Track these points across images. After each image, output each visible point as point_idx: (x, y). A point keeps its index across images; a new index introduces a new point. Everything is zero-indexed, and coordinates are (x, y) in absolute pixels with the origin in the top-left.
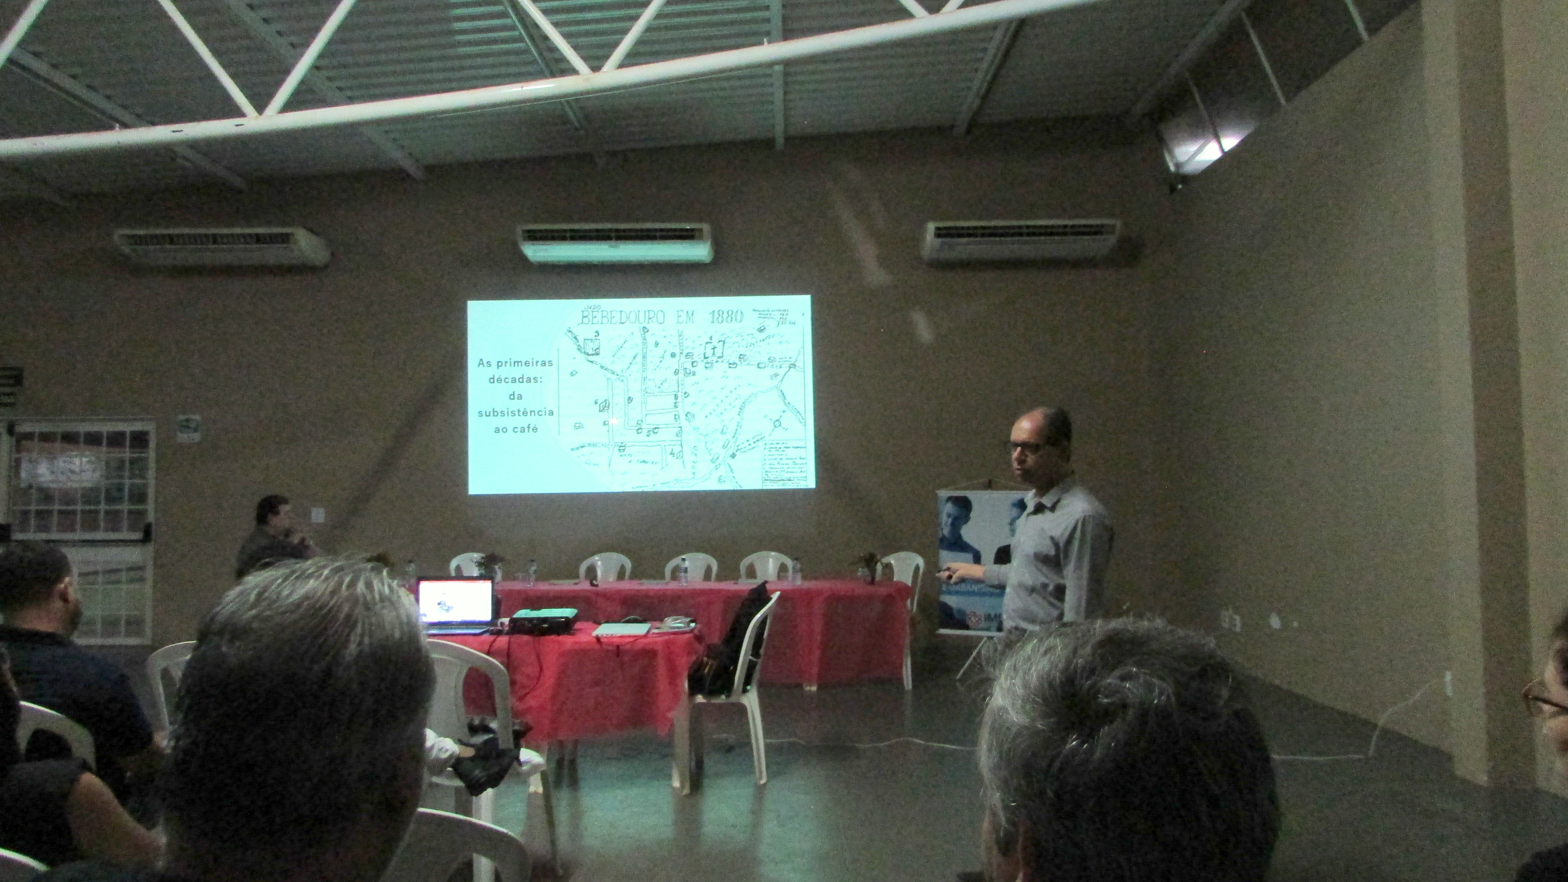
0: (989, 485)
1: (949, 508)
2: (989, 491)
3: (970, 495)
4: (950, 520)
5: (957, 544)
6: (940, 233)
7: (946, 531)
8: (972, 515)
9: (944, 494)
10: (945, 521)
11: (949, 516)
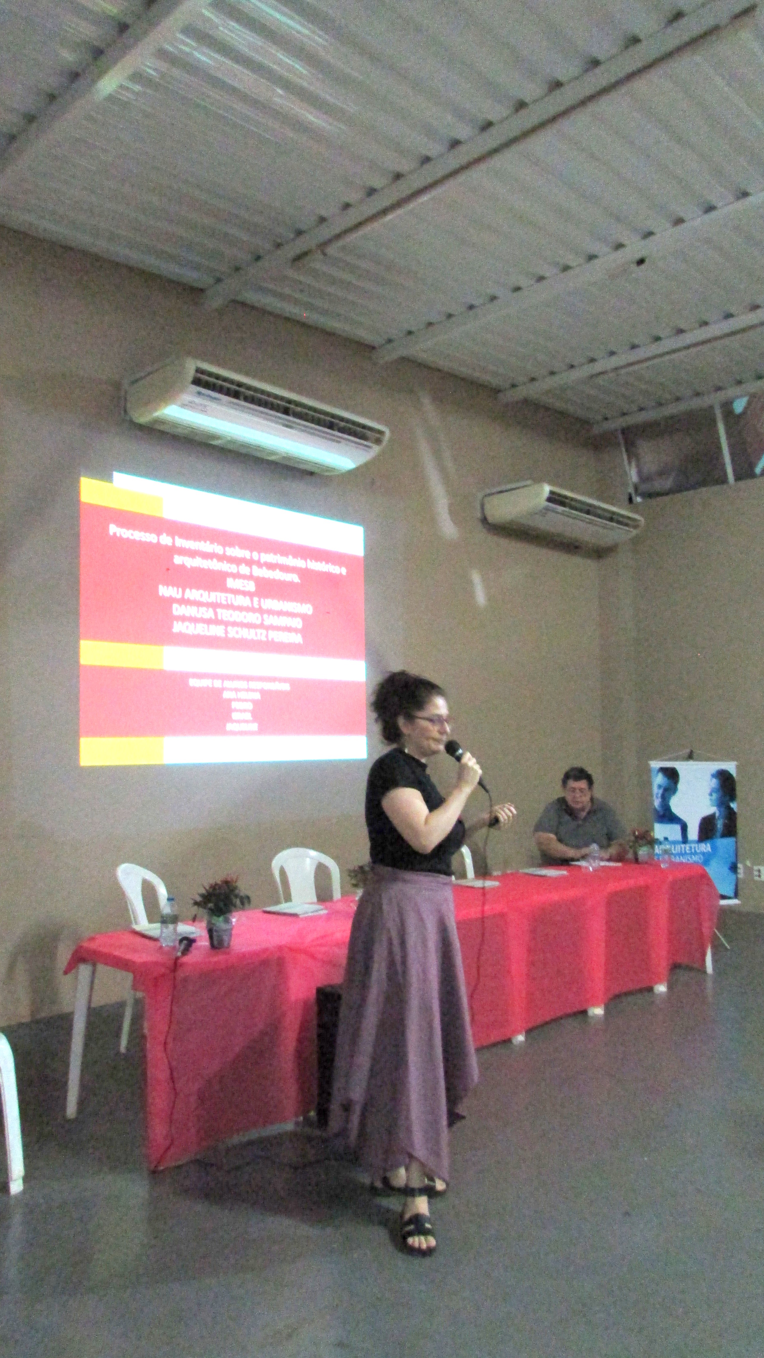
0: (690, 757)
1: (659, 779)
2: (691, 763)
3: (678, 765)
4: (661, 791)
5: (668, 816)
6: (554, 498)
7: (657, 803)
8: (680, 786)
9: (655, 764)
10: (657, 792)
11: (660, 786)
